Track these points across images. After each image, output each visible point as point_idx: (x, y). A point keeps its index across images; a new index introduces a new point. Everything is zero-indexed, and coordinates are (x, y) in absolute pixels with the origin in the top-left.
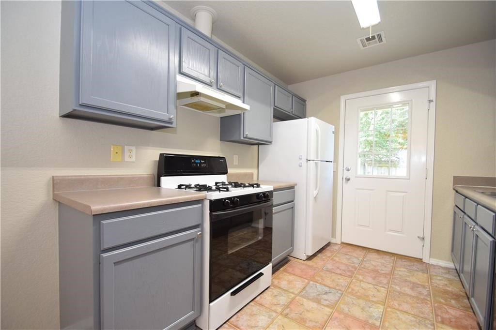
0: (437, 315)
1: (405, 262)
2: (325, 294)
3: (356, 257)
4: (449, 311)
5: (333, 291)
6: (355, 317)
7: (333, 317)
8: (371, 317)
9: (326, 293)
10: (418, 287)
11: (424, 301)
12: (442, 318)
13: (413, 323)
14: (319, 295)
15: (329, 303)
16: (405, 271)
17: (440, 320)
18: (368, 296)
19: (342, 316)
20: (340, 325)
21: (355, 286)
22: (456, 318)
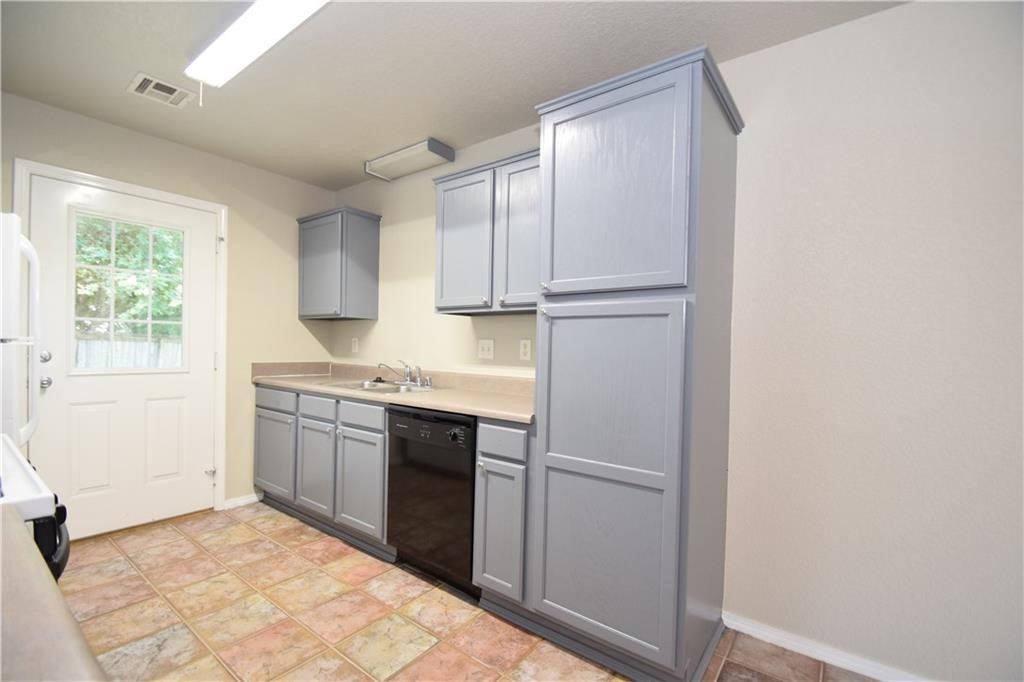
0: (312, 560)
1: (193, 524)
2: (160, 650)
3: (109, 561)
4: (313, 548)
5: (166, 634)
6: (252, 634)
7: (228, 662)
8: (265, 616)
9: (160, 647)
10: (256, 546)
11: (282, 556)
12: (319, 559)
13: (307, 584)
14: (152, 660)
15: (188, 654)
16: (212, 537)
17: (319, 563)
18: (221, 599)
19: (236, 649)
20: (251, 659)
21: (184, 601)
22: (326, 550)
